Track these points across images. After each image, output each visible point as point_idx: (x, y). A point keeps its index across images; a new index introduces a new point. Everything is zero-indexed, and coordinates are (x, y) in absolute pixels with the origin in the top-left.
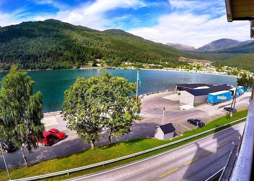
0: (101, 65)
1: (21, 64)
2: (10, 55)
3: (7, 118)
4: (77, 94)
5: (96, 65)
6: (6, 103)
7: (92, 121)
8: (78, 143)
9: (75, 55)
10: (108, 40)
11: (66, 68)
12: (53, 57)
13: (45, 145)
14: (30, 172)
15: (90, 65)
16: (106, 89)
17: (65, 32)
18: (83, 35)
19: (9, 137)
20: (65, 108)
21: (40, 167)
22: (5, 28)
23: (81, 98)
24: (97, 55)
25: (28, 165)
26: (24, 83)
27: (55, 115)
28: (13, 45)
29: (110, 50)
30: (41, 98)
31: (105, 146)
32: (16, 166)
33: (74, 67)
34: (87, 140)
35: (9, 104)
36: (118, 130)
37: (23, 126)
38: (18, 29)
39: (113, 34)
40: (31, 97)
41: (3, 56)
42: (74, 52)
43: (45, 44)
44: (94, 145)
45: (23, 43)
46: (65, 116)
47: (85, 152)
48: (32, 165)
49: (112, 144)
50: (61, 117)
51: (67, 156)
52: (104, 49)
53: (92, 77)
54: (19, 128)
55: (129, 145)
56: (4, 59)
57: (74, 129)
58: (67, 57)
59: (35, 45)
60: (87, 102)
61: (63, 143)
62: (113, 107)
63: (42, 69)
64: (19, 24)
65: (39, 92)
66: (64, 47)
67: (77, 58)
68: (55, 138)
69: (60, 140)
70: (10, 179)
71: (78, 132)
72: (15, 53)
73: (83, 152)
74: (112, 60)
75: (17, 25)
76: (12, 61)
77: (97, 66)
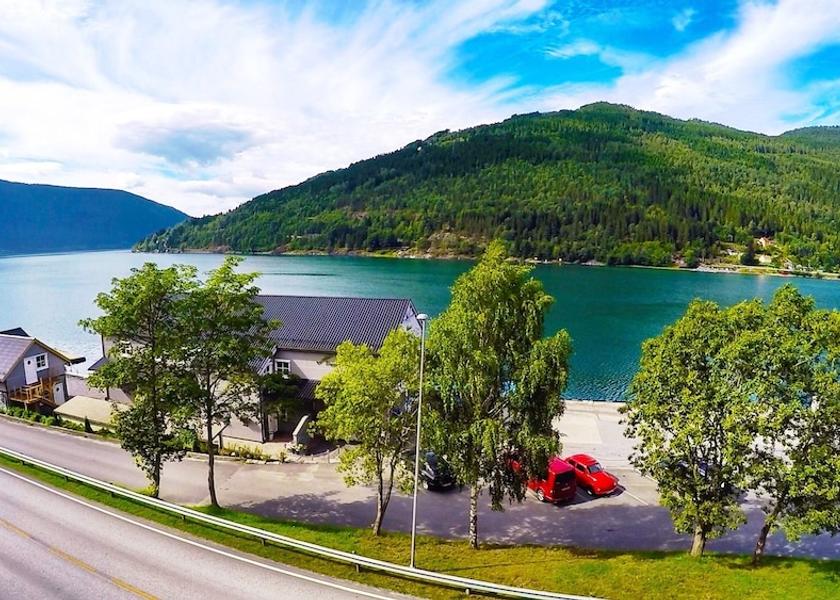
0: (774, 260)
1: (508, 240)
2: (477, 211)
3: (454, 394)
4: (688, 355)
5: (756, 258)
6: (461, 352)
7: (719, 459)
8: (651, 521)
9: (682, 220)
10: (798, 170)
11: (651, 264)
12: (609, 224)
13: (545, 501)
14: (475, 565)
15: (735, 257)
16: (790, 351)
17: (649, 142)
18: (709, 149)
19: (449, 448)
20: (638, 397)
21: (510, 562)
22: (462, 133)
23: (696, 373)
24: (761, 223)
25: (476, 544)
26: (520, 300)
27: (597, 413)
28: (486, 184)
29: (806, 207)
30: (566, 351)
31: (738, 557)
32: (440, 536)
33: (677, 262)
34: (684, 520)
35: (467, 355)
36: (802, 513)
37: (497, 427)
38: (502, 136)
39: (815, 146)
40: (536, 345)
41: (455, 213)
42: (681, 211)
43: (585, 182)
44: (704, 545)
45: (518, 178)
46: (634, 424)
47: (667, 558)
48: (489, 547)
49: (766, 556)
50: (620, 423)
51: (602, 552)
52: (785, 202)
53: (742, 305)
54: (483, 429)
55: (827, 578)
56: (459, 221)
57: (651, 471)
58: (656, 226)
59: (554, 184)
60: (717, 388)
61: (602, 509)
62: (803, 423)
63: (572, 259)
64: (501, 121)
65: (565, 334)
66: (647, 193)
67: (690, 231)
68: (582, 488)
69: (596, 496)
70: (411, 565)
71: (662, 484)
72: (493, 206)
73: (660, 555)
74: (812, 243)
75: (495, 126)
76: (482, 231)
77: (756, 263)
